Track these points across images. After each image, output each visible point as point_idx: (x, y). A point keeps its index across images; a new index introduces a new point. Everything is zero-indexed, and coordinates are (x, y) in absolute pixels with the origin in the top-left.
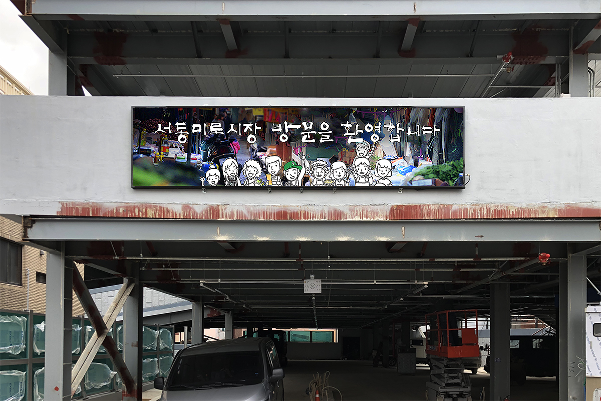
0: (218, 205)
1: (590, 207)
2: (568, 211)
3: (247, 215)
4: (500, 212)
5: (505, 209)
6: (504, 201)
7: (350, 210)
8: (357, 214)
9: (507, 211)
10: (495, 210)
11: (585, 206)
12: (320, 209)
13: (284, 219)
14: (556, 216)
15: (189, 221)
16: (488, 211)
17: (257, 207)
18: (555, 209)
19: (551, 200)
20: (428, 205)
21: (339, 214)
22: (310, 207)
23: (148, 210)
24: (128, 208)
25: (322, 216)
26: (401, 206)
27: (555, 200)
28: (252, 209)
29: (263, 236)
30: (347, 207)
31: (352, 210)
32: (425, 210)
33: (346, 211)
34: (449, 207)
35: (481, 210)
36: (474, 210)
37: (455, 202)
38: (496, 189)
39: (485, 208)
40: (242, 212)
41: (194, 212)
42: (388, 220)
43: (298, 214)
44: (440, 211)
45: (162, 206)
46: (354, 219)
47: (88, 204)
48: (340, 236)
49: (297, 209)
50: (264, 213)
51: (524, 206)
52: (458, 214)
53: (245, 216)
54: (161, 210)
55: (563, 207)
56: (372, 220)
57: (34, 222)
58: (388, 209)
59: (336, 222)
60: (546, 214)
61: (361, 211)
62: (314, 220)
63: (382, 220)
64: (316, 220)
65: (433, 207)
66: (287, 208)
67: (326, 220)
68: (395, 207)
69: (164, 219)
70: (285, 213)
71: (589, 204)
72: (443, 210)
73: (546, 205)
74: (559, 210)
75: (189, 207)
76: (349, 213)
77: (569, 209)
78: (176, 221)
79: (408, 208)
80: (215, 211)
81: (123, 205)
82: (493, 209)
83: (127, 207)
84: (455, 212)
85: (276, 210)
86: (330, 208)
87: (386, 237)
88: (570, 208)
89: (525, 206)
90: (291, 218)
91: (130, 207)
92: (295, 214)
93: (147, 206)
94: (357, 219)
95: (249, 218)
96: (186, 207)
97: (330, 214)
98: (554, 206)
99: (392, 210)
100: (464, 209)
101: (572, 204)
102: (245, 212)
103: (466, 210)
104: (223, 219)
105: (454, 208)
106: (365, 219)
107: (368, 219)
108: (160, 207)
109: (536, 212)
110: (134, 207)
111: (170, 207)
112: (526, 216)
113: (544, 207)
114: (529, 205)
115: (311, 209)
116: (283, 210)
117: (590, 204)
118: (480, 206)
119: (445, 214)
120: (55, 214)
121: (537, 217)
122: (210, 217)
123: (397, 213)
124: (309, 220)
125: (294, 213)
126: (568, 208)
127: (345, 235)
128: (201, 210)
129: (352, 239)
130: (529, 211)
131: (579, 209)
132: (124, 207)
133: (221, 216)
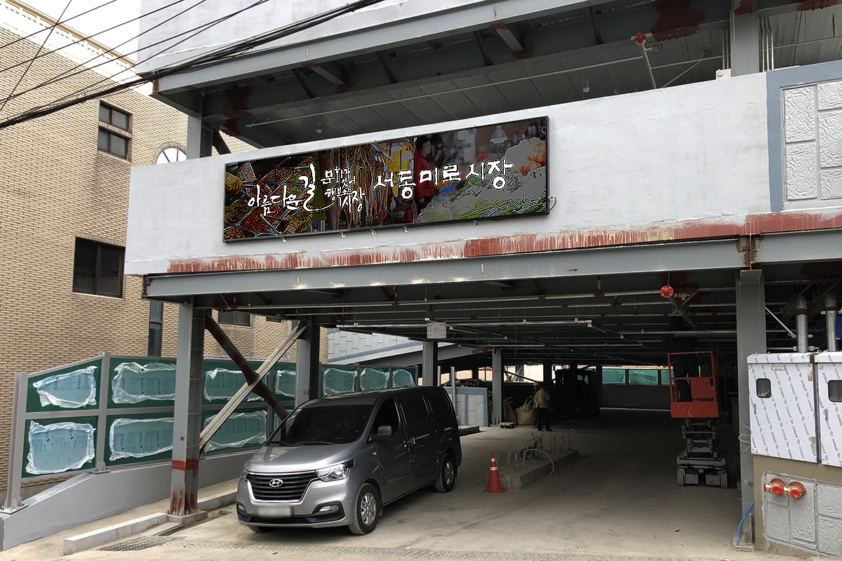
0: (296, 253)
1: (718, 223)
2: (688, 230)
3: (323, 261)
4: (596, 239)
5: (603, 234)
6: (602, 225)
7: (422, 249)
8: (430, 254)
9: (605, 236)
10: (589, 237)
11: (712, 221)
12: (392, 250)
13: (357, 263)
14: (671, 239)
15: (271, 271)
16: (581, 238)
17: (332, 253)
18: (669, 230)
19: (665, 218)
20: (508, 237)
21: (411, 254)
22: (382, 249)
23: (237, 262)
24: (222, 263)
25: (394, 258)
26: (476, 241)
27: (669, 218)
28: (327, 255)
29: (338, 283)
30: (419, 246)
31: (425, 249)
32: (504, 244)
33: (419, 250)
34: (532, 237)
35: (571, 238)
36: (563, 239)
37: (539, 231)
38: (591, 211)
39: (577, 235)
40: (318, 259)
41: (276, 262)
42: (463, 257)
43: (370, 257)
44: (521, 243)
45: (249, 257)
46: (427, 259)
47: (190, 260)
48: (414, 279)
49: (370, 252)
50: (338, 258)
51: (627, 228)
52: (544, 245)
53: (321, 263)
54: (248, 262)
55: (681, 226)
56: (446, 258)
57: (151, 280)
58: (463, 244)
59: (408, 263)
60: (658, 236)
61: (434, 249)
62: (387, 262)
63: (457, 258)
64: (389, 262)
65: (513, 239)
66: (359, 251)
67: (399, 261)
68: (470, 242)
69: (251, 271)
70: (358, 257)
71: (717, 219)
72: (525, 241)
73: (657, 225)
74: (676, 231)
75: (271, 257)
76: (422, 253)
77: (689, 228)
78: (261, 272)
79: (485, 242)
80: (293, 259)
81: (218, 259)
82: (586, 235)
83: (220, 261)
84: (540, 243)
85: (349, 254)
86: (401, 249)
87: (464, 277)
88: (690, 226)
89: (629, 228)
90: (363, 262)
91: (223, 260)
92: (367, 258)
93: (237, 259)
94: (431, 258)
95: (325, 264)
96: (269, 257)
97: (403, 255)
98: (668, 226)
99: (467, 246)
100: (551, 239)
101: (694, 220)
102: (321, 259)
103: (553, 240)
104: (301, 268)
105: (539, 238)
106: (438, 258)
107: (442, 258)
108: (247, 259)
109: (642, 235)
110: (226, 261)
111: (255, 259)
112: (630, 241)
113: (654, 228)
114: (634, 227)
115: (383, 251)
116: (355, 254)
117: (719, 218)
118: (571, 233)
119: (527, 247)
120: (166, 272)
121: (645, 241)
122: (289, 266)
123: (473, 249)
124: (381, 262)
125: (366, 256)
126: (688, 226)
127: (420, 277)
128: (281, 259)
129: (429, 282)
130: (634, 234)
131: (703, 227)
132: (218, 261)
133: (299, 264)
